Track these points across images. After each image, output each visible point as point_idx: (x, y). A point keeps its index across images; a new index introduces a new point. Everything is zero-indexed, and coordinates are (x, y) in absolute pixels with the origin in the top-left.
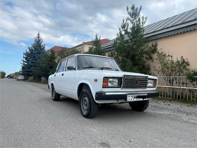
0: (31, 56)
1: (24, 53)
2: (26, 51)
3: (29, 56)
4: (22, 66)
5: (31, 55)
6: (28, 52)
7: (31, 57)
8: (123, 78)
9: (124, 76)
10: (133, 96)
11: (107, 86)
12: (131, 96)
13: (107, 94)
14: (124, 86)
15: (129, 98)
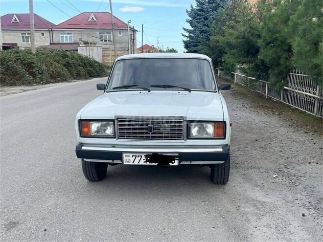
0: (199, 17)
1: (187, 12)
2: (192, 7)
3: (195, 17)
4: (185, 42)
5: (200, 15)
6: (194, 7)
7: (199, 19)
8: (116, 121)
9: (118, 118)
10: (136, 156)
11: (89, 134)
12: (133, 156)
13: (83, 148)
14: (120, 136)
15: (128, 158)
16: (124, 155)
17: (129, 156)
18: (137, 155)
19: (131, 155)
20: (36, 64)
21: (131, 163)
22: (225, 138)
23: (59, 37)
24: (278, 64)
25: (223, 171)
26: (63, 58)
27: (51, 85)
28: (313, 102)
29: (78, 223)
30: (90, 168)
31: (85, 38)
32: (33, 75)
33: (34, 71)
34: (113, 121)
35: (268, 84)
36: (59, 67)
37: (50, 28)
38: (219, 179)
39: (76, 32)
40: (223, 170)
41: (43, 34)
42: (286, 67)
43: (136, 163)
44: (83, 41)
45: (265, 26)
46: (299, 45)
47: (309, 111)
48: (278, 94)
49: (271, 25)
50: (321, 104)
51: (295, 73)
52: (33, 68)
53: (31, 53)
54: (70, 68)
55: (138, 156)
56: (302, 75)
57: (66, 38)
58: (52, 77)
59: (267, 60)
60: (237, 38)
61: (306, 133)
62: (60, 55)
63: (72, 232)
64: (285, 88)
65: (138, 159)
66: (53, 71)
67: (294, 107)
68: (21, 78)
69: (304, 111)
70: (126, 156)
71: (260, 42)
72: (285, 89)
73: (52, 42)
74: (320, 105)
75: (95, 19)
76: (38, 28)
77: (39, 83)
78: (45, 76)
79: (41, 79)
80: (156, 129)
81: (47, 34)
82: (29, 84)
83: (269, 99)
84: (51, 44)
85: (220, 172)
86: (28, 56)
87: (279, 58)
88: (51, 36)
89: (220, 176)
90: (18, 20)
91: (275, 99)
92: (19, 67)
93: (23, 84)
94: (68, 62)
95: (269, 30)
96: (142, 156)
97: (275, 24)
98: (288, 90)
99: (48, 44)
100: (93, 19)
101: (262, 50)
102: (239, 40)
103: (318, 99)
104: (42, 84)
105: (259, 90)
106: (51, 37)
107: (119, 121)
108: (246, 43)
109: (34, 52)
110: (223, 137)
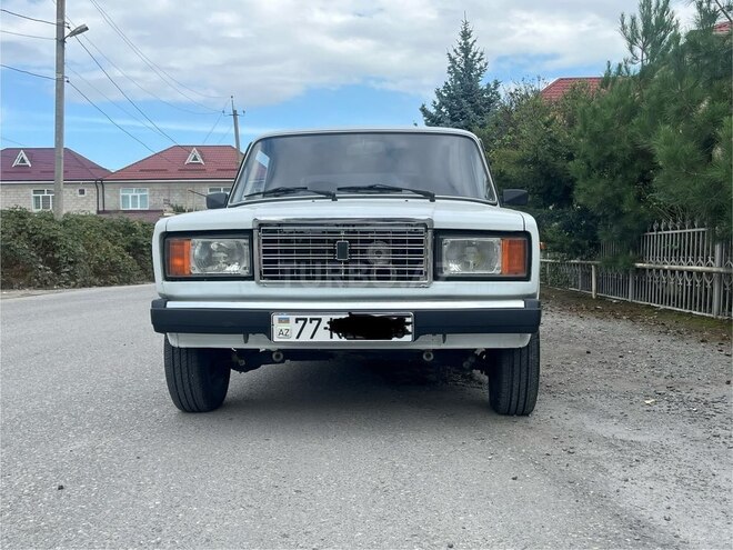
8: (255, 232)
9: (261, 225)
10: (305, 320)
11: (187, 272)
12: (297, 320)
13: (170, 305)
14: (266, 272)
15: (284, 326)
16: (275, 318)
17: (287, 321)
18: (309, 317)
19: (292, 318)
20: (61, 241)
21: (293, 339)
22: (527, 278)
23: (118, 197)
24: (620, 215)
25: (524, 375)
26: (125, 234)
27: (95, 290)
28: (709, 286)
29: (152, 476)
30: (185, 370)
31: (177, 200)
32: (55, 265)
33: (56, 256)
34: (250, 232)
35: (596, 266)
36: (113, 251)
37: (99, 178)
38: (515, 398)
39: (157, 187)
40: (524, 369)
41: (82, 192)
42: (638, 218)
43: (305, 337)
44: (172, 206)
45: (585, 130)
46: (669, 142)
47: (700, 311)
48: (621, 287)
49: (598, 126)
50: (728, 289)
51: (659, 230)
52: (55, 249)
53: (52, 220)
54: (140, 256)
55: (311, 320)
56: (678, 231)
57: (133, 200)
58: (97, 273)
59: (593, 206)
60: (522, 162)
61: (702, 341)
62: (117, 228)
63: (133, 491)
64: (639, 265)
65: (310, 327)
66: (100, 261)
67: (662, 307)
68: (25, 272)
69: (688, 311)
70: (280, 321)
71: (574, 167)
72: (638, 269)
73: (101, 209)
74: (725, 292)
75: (200, 160)
76: (70, 180)
77: (67, 283)
78: (83, 269)
79: (73, 276)
80: (355, 251)
81: (91, 192)
82: (44, 285)
83: (600, 299)
84: (98, 212)
85: (516, 376)
86: (46, 225)
87: (620, 198)
88: (101, 194)
89: (516, 386)
90: (28, 163)
91: (615, 298)
92: (22, 246)
93: (30, 285)
94: (135, 243)
95: (595, 138)
96: (320, 320)
97: (607, 125)
98: (644, 269)
99: (94, 212)
100: (195, 159)
101: (581, 184)
102: (525, 169)
103: (720, 274)
104: (74, 287)
105: (575, 286)
106: (101, 198)
107: (265, 231)
108: (542, 174)
109: (60, 218)
110: (524, 275)
